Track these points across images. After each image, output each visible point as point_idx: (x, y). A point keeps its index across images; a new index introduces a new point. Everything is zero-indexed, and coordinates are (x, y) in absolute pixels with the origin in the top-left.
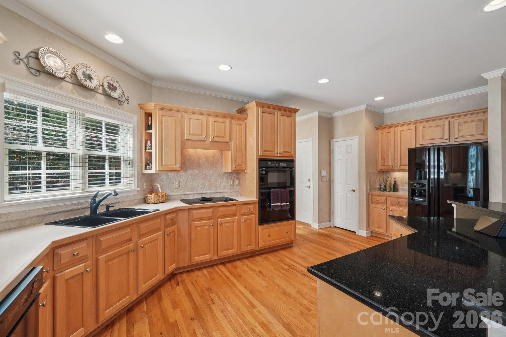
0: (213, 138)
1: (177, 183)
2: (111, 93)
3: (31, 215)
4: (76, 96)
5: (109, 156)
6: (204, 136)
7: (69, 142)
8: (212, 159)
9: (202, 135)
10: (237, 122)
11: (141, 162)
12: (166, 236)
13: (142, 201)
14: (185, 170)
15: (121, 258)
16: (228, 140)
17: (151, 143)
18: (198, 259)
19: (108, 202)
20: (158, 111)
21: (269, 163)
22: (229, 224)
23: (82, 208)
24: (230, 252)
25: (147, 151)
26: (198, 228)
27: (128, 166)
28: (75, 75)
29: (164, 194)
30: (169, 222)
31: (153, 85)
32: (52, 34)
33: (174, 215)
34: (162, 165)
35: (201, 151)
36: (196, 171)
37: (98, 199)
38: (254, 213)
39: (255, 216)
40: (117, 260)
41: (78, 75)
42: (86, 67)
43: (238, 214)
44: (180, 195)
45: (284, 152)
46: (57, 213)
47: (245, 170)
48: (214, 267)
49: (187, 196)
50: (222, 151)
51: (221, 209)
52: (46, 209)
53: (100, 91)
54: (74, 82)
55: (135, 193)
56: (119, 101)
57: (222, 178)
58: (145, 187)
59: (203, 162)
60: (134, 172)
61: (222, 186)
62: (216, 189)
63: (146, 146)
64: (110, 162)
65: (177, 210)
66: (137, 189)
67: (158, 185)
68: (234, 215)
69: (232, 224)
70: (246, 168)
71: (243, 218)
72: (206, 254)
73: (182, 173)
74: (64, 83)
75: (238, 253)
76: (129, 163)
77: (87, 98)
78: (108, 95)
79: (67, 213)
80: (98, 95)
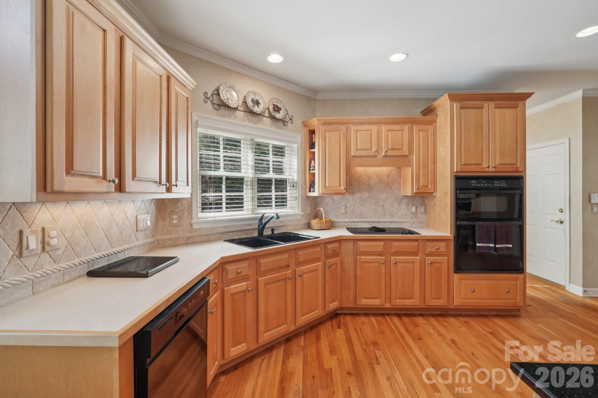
0: (386, 151)
1: (343, 208)
2: (276, 114)
3: (215, 231)
4: (247, 123)
5: (275, 178)
6: (374, 150)
7: (242, 167)
8: (386, 179)
9: (371, 149)
10: (421, 127)
11: (305, 184)
12: (327, 268)
13: (306, 226)
14: (353, 193)
15: (279, 284)
16: (407, 154)
17: (315, 163)
18: (365, 302)
19: (273, 225)
20: (321, 127)
21: (473, 182)
22: (408, 265)
23: (252, 229)
24: (408, 303)
25: (311, 172)
26: (365, 264)
27: (293, 188)
28: (246, 103)
29: (328, 220)
30: (330, 252)
31: (317, 98)
32: (229, 70)
33: (336, 245)
34: (325, 187)
35: (373, 169)
36: (366, 195)
37: (264, 221)
38: (447, 253)
39: (448, 258)
40: (274, 285)
41: (248, 103)
42: (255, 93)
43: (420, 253)
44: (347, 222)
45: (500, 164)
46: (232, 232)
47: (433, 193)
48: (386, 316)
49: (355, 223)
50: (399, 168)
51: (395, 243)
52: (225, 227)
53: (267, 114)
54: (246, 110)
55: (299, 217)
56: (283, 121)
57: (400, 203)
58: (309, 211)
59: (374, 183)
60: (298, 195)
61: (400, 213)
62: (392, 217)
63: (310, 167)
64: (276, 184)
65: (340, 240)
66: (300, 212)
67: (322, 209)
68: (415, 253)
69: (412, 265)
70: (435, 190)
71: (429, 260)
72: (375, 298)
73: (348, 197)
74: (238, 113)
75: (420, 307)
76: (293, 185)
77: (255, 123)
78: (273, 118)
79: (240, 233)
80: (264, 118)
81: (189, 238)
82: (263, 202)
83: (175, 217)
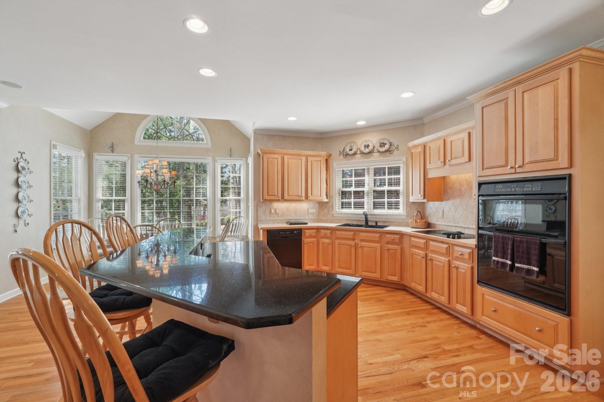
0: (450, 161)
1: (441, 212)
2: (381, 149)
4: (362, 160)
5: (389, 190)
6: (440, 161)
7: (365, 185)
14: (448, 200)
15: (347, 247)
16: (467, 160)
18: (414, 285)
21: (499, 186)
22: (439, 264)
26: (414, 256)
27: (402, 196)
31: (424, 123)
39: (472, 267)
40: (344, 246)
42: (366, 141)
45: (531, 162)
49: (450, 227)
52: (349, 217)
54: (361, 153)
55: (404, 217)
56: (389, 151)
59: (465, 189)
64: (387, 194)
68: (445, 255)
69: (442, 264)
72: (420, 285)
73: (444, 203)
77: (368, 158)
78: (379, 152)
79: (357, 221)
80: (374, 154)
81: (332, 220)
82: (376, 206)
83: (326, 210)
